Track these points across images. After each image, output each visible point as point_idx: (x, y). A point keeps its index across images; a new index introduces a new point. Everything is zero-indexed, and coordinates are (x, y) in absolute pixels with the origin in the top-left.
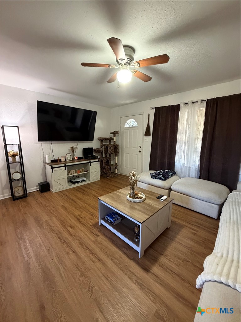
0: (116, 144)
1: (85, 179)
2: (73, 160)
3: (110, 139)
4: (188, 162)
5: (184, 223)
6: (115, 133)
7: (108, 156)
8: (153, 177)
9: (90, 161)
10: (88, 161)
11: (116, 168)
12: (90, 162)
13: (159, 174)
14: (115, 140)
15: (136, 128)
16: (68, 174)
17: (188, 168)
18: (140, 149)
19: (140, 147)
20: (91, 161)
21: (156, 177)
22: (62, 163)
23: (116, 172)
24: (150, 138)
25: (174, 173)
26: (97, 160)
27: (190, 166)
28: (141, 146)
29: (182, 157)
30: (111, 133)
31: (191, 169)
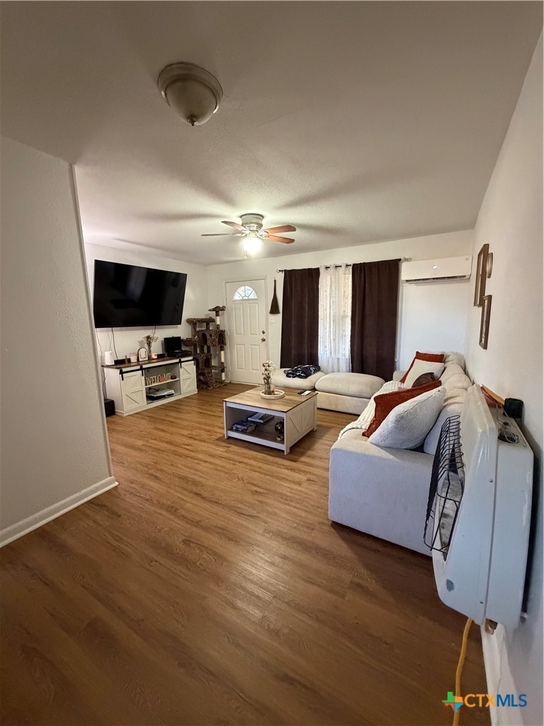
0: (221, 328)
1: (172, 392)
2: (150, 358)
3: (209, 321)
4: (335, 350)
5: (332, 425)
6: (218, 310)
7: (206, 351)
8: (288, 375)
9: (180, 360)
10: (177, 361)
11: (223, 371)
12: (180, 362)
13: (297, 371)
14: (218, 323)
15: (254, 301)
16: (146, 385)
17: (336, 360)
18: (264, 336)
19: (264, 333)
20: (182, 360)
21: (293, 374)
22: (132, 364)
23: (223, 378)
24: (279, 317)
25: (318, 369)
26: (191, 358)
27: (340, 357)
28: (265, 331)
29: (327, 344)
30: (210, 310)
31: (341, 361)
